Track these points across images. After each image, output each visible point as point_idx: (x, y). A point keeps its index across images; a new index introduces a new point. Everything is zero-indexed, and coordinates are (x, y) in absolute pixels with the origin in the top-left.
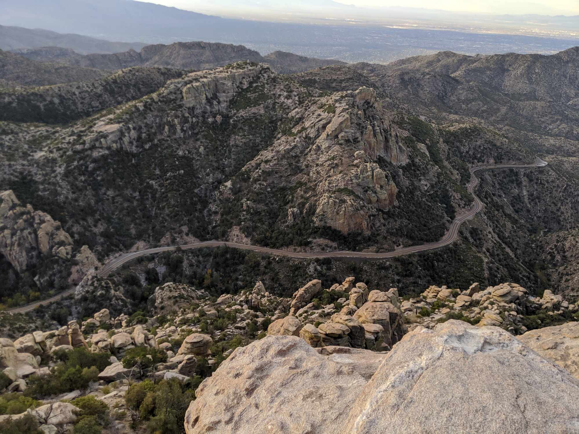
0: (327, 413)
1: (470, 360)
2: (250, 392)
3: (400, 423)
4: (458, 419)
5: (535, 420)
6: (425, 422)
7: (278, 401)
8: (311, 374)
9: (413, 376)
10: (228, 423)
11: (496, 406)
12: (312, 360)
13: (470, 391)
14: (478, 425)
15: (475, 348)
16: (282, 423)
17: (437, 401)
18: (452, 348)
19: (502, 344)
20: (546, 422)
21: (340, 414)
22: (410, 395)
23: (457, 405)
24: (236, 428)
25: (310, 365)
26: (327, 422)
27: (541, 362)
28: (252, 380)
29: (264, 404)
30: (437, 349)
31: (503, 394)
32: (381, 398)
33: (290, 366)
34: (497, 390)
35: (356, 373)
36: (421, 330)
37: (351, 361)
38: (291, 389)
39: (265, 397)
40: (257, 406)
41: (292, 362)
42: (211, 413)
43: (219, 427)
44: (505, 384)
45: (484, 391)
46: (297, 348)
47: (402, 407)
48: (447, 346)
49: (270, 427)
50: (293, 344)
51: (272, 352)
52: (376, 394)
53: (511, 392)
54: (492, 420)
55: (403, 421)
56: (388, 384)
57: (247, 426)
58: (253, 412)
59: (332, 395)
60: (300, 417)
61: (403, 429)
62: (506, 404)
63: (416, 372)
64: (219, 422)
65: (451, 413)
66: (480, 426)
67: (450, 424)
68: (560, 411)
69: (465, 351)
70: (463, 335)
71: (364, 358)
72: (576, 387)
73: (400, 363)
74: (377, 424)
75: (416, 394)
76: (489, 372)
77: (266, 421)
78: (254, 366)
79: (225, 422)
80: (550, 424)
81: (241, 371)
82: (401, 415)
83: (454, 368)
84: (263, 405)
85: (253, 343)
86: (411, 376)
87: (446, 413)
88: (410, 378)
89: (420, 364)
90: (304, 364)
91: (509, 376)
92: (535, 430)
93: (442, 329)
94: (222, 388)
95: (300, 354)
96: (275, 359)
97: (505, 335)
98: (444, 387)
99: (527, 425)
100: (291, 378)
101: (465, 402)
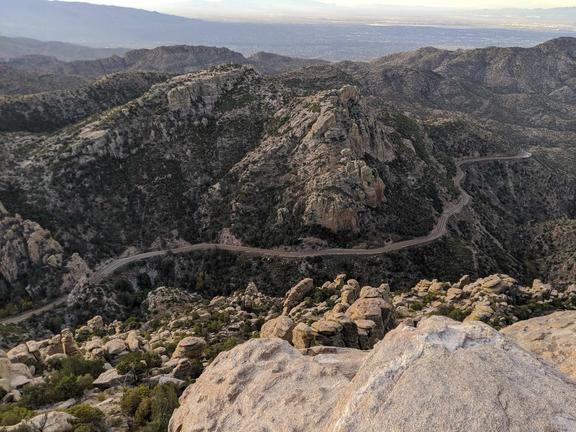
0: (310, 417)
1: (451, 357)
2: (232, 398)
3: (379, 426)
4: (438, 419)
5: (517, 416)
6: (404, 424)
7: (261, 405)
8: (294, 377)
9: (393, 377)
10: (211, 430)
11: (477, 405)
12: (296, 362)
13: (451, 389)
14: (458, 425)
15: (457, 344)
16: (264, 429)
17: (417, 401)
18: (433, 346)
19: (484, 340)
20: (528, 419)
21: (323, 417)
22: (390, 396)
23: (438, 405)
25: (293, 368)
26: (310, 426)
27: (524, 356)
28: (234, 385)
29: (247, 409)
30: (417, 347)
31: (485, 392)
32: (361, 401)
33: (273, 369)
34: (478, 387)
35: (339, 374)
36: (403, 327)
37: (337, 361)
38: (274, 393)
39: (248, 402)
40: (240, 412)
41: (275, 365)
42: (194, 420)
44: (486, 380)
45: (465, 389)
46: (280, 351)
47: (381, 409)
48: (428, 344)
50: (276, 347)
51: (255, 355)
52: (355, 396)
53: (492, 388)
54: (473, 419)
55: (382, 424)
56: (368, 385)
58: (236, 418)
59: (314, 399)
60: (282, 422)
62: (488, 402)
63: (397, 372)
64: (202, 429)
65: (431, 413)
66: (461, 426)
67: (430, 425)
68: (543, 406)
69: (446, 348)
70: (444, 332)
71: (349, 357)
72: (560, 380)
73: (380, 364)
74: (356, 428)
75: (395, 395)
76: (470, 369)
77: (248, 428)
78: (236, 371)
79: (208, 430)
80: (532, 420)
81: (224, 377)
82: (380, 418)
83: (435, 366)
84: (246, 411)
85: (236, 347)
86: (391, 376)
87: (426, 414)
88: (391, 378)
89: (400, 363)
90: (287, 367)
92: (517, 428)
93: (424, 326)
94: (205, 394)
95: (284, 356)
96: (258, 363)
97: (487, 330)
98: (424, 386)
99: (509, 423)
100: (275, 381)
101: (445, 401)
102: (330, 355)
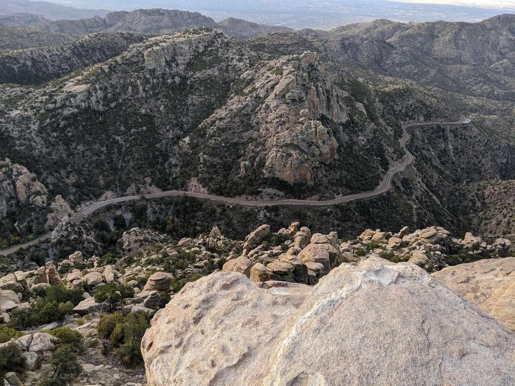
0: (262, 338)
1: (384, 291)
2: (197, 320)
3: (320, 344)
4: (370, 341)
5: (436, 341)
6: (341, 343)
7: (221, 327)
8: (250, 305)
9: (334, 305)
10: (177, 347)
11: (403, 330)
12: (252, 293)
13: (382, 317)
14: (387, 346)
15: (390, 281)
16: (223, 346)
17: (353, 325)
18: (370, 281)
19: (414, 278)
20: (446, 343)
21: (273, 338)
22: (330, 321)
23: (370, 329)
24: (184, 351)
25: (249, 297)
26: (262, 345)
27: (448, 292)
28: (199, 310)
29: (209, 331)
30: (356, 282)
31: (411, 320)
32: (305, 323)
33: (232, 298)
34: (406, 316)
35: (289, 303)
36: (345, 266)
37: (287, 294)
38: (232, 318)
39: (210, 325)
40: (203, 333)
41: (234, 295)
42: (163, 338)
43: (170, 350)
44: (413, 311)
45: (394, 317)
46: (239, 283)
47: (322, 331)
48: (366, 279)
49: (212, 350)
50: (236, 279)
51: (217, 286)
52: (301, 320)
53: (418, 317)
54: (399, 341)
55: (323, 342)
56: (312, 311)
57: (194, 349)
58: (200, 337)
59: (267, 323)
60: (238, 341)
61: (322, 349)
62: (413, 328)
63: (337, 301)
64: (170, 346)
65: (364, 336)
66: (389, 347)
67: (363, 345)
68: (459, 333)
69: (380, 284)
70: (380, 270)
71: (299, 291)
72: (476, 313)
73: (324, 295)
74: (300, 346)
75: (335, 319)
76: (400, 301)
77: (209, 345)
78: (201, 298)
79: (175, 346)
80: (449, 344)
81: (190, 303)
82: (321, 338)
83: (370, 298)
84: (208, 331)
85: (201, 279)
86: (332, 304)
87: (360, 336)
88: (332, 306)
89: (341, 295)
90: (245, 296)
91: (417, 305)
92: (435, 350)
93: (363, 265)
94: (173, 317)
95: (241, 288)
96: (219, 292)
97: (417, 270)
98: (359, 314)
99: (429, 346)
100: (233, 308)
101: (377, 326)
102: (281, 288)
